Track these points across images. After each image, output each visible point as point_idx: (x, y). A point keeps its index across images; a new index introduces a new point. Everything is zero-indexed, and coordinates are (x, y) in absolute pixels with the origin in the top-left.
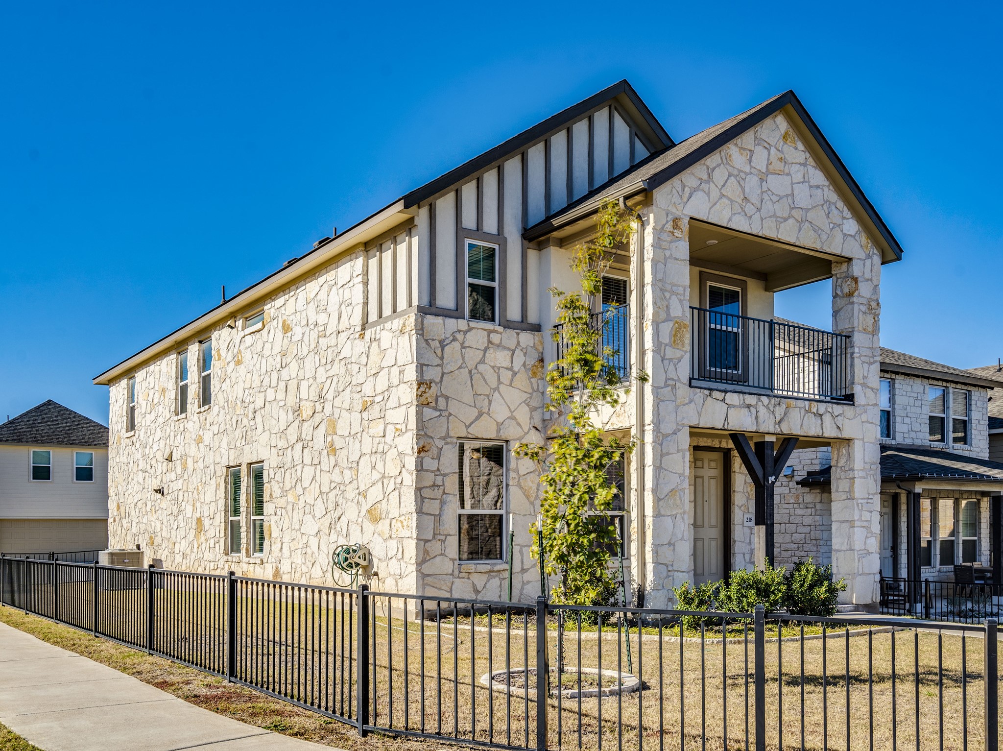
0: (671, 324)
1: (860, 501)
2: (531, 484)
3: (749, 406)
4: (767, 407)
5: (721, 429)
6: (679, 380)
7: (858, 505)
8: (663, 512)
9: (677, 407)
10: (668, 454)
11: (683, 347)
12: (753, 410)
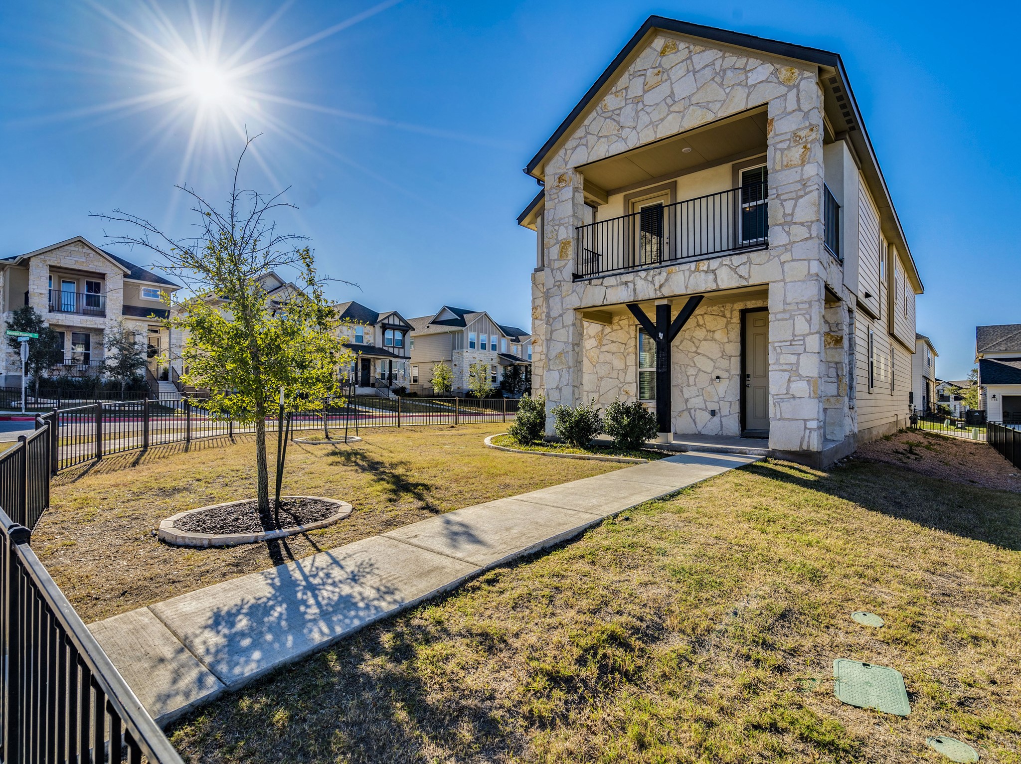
0: (558, 246)
1: (776, 344)
2: (593, 354)
3: (626, 283)
4: (645, 279)
5: (601, 306)
6: (564, 280)
7: (775, 349)
8: (551, 368)
9: (562, 298)
10: (556, 330)
11: (567, 256)
12: (631, 285)
